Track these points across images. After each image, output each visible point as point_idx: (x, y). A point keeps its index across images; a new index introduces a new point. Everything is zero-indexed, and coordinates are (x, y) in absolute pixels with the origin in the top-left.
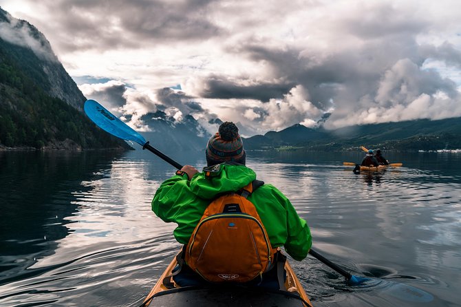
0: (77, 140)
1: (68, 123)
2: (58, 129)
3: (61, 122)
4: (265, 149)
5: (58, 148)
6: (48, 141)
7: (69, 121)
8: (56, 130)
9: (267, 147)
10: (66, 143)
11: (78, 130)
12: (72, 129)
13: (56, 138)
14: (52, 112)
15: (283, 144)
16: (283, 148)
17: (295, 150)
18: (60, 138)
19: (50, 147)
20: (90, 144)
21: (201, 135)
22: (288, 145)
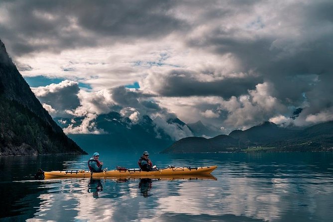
0: (33, 145)
1: (25, 126)
2: (15, 134)
3: (19, 125)
4: (231, 150)
5: (14, 154)
6: (5, 146)
7: (26, 125)
8: (12, 134)
9: (232, 149)
10: (22, 148)
11: (35, 134)
12: (29, 133)
13: (13, 143)
14: (10, 116)
15: (251, 145)
16: (251, 149)
17: (265, 151)
18: (17, 143)
19: (6, 153)
20: (46, 149)
21: (159, 136)
22: (256, 146)
